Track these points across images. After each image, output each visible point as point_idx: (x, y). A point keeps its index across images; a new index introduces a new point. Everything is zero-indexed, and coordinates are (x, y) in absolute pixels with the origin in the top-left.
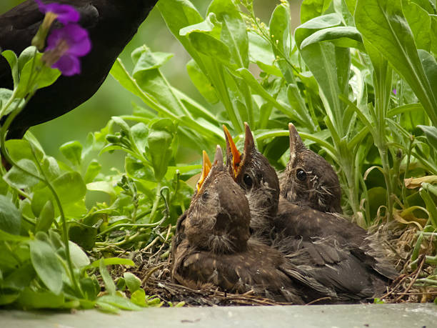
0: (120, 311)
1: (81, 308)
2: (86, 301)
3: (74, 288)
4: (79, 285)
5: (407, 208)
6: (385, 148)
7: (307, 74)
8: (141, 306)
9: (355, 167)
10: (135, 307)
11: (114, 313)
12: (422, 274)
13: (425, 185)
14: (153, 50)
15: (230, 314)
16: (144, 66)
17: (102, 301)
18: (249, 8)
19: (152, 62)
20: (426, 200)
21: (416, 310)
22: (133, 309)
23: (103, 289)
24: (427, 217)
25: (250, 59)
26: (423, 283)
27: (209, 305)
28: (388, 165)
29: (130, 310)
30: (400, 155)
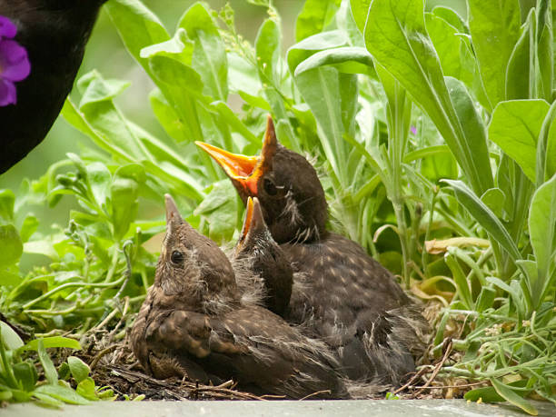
0: (63, 405)
1: (14, 400)
2: (20, 392)
3: (5, 376)
4: (12, 371)
5: (428, 278)
6: (401, 201)
7: (302, 108)
8: (90, 399)
9: (362, 226)
10: (82, 400)
11: (57, 408)
12: (447, 362)
13: (451, 249)
14: (106, 77)
15: (202, 409)
16: (94, 96)
17: (42, 392)
18: (229, 22)
19: (105, 92)
20: (453, 269)
21: (440, 408)
22: (80, 402)
23: (42, 378)
24: (454, 290)
25: (230, 87)
26: (448, 372)
27: (177, 399)
28: (404, 223)
29: (77, 404)
30: (419, 212)
